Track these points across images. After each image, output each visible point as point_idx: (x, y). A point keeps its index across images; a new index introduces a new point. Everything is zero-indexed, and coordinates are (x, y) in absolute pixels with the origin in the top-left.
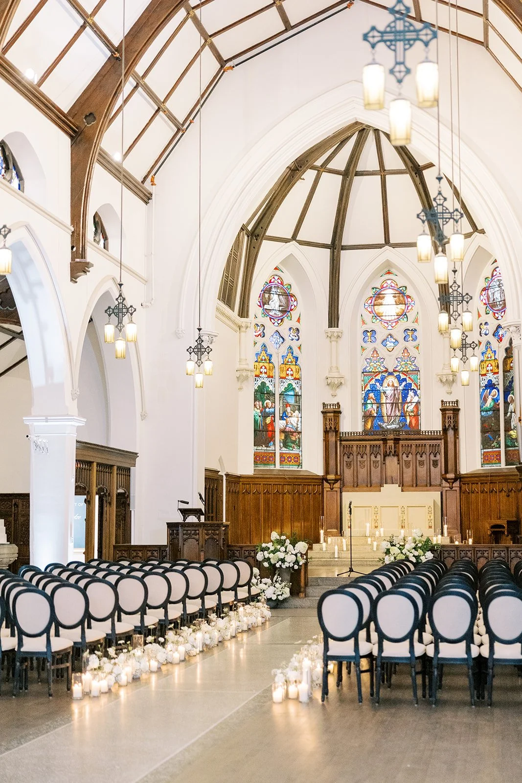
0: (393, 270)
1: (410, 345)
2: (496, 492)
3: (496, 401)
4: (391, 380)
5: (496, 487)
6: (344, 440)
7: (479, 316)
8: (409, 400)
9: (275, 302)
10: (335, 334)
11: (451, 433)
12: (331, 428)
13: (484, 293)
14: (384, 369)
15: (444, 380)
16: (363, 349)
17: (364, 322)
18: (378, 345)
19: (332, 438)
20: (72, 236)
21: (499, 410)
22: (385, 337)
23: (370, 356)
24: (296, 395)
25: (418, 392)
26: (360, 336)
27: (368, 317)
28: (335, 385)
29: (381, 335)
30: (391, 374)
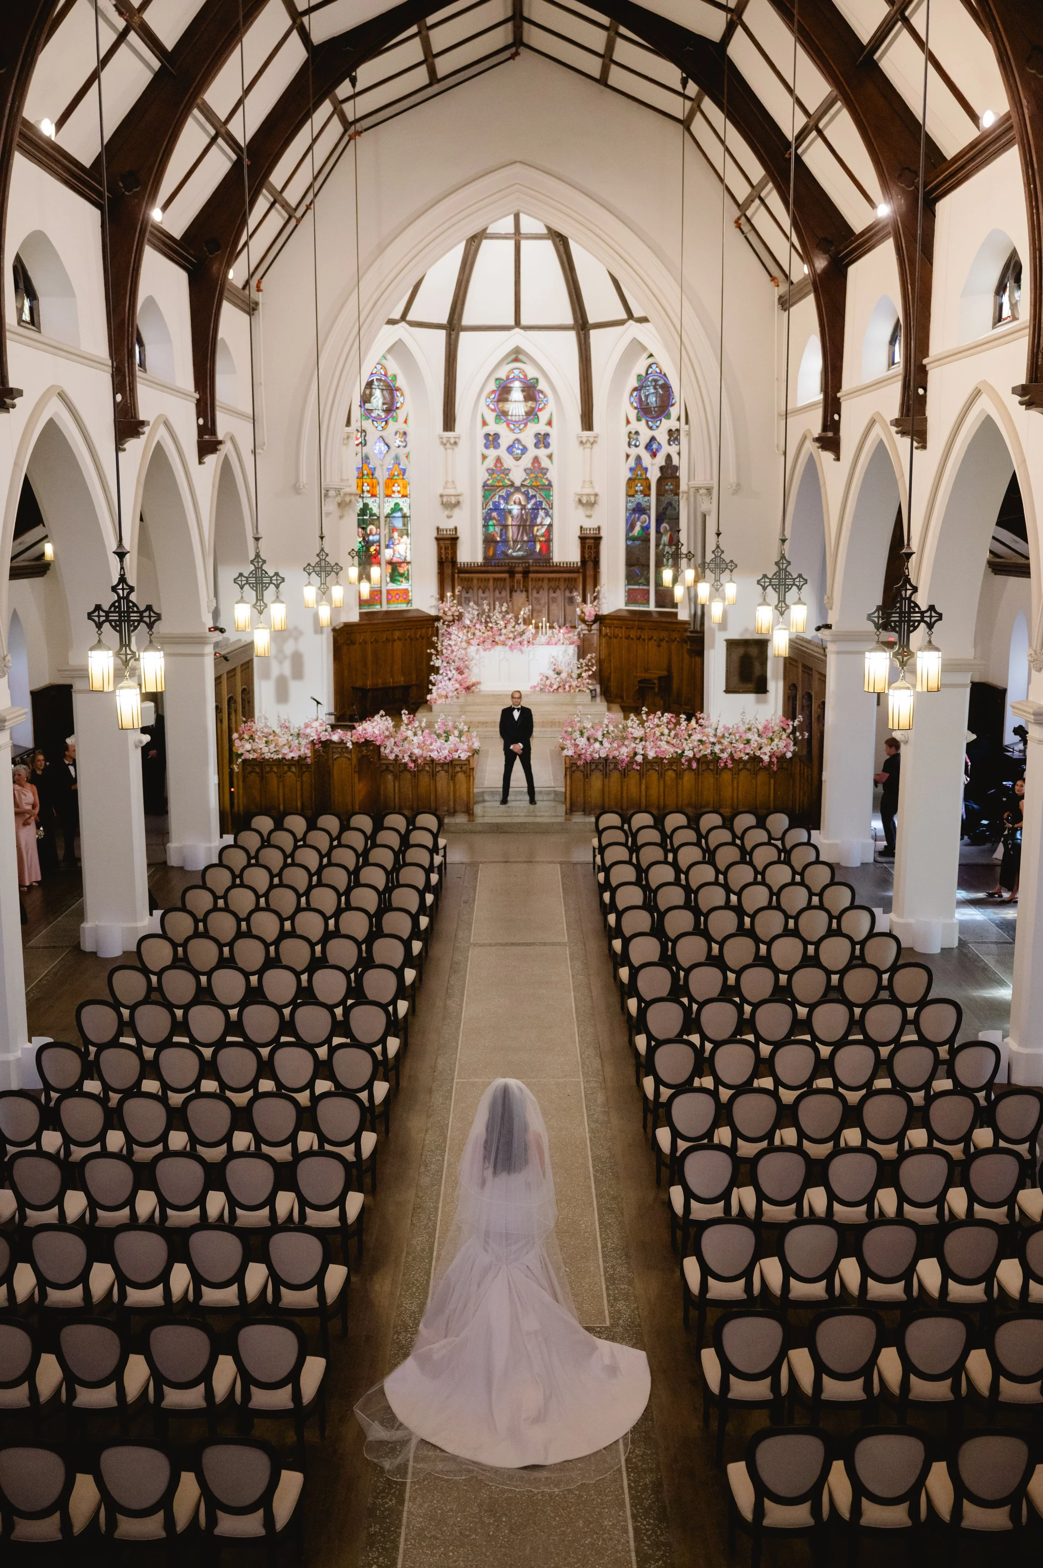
0: (521, 357)
1: (542, 453)
2: (644, 640)
3: (646, 529)
4: (518, 496)
5: (645, 635)
6: (462, 572)
7: (628, 422)
8: (539, 521)
9: (378, 399)
10: (452, 441)
11: (590, 565)
12: (447, 558)
13: (635, 393)
14: (509, 483)
15: (584, 500)
16: (484, 457)
17: (484, 423)
18: (502, 452)
19: (448, 571)
20: (197, 405)
21: (649, 540)
22: (511, 443)
23: (492, 466)
24: (404, 516)
25: (551, 512)
26: (481, 441)
27: (490, 417)
28: (450, 505)
29: (505, 438)
30: (517, 489)
